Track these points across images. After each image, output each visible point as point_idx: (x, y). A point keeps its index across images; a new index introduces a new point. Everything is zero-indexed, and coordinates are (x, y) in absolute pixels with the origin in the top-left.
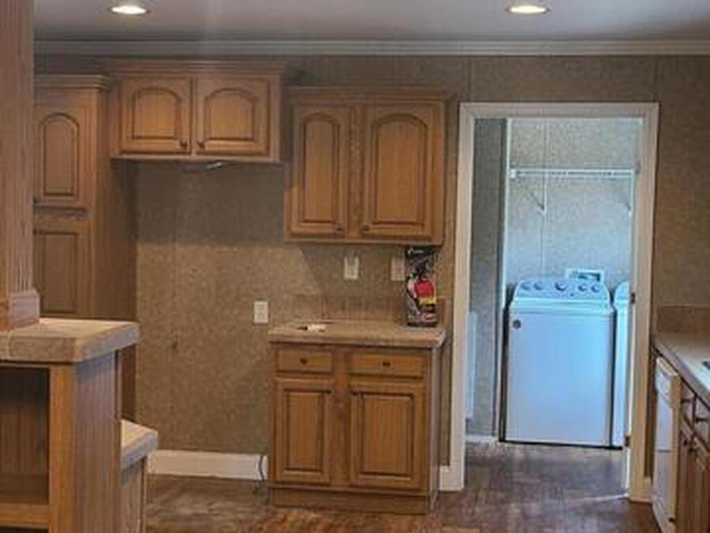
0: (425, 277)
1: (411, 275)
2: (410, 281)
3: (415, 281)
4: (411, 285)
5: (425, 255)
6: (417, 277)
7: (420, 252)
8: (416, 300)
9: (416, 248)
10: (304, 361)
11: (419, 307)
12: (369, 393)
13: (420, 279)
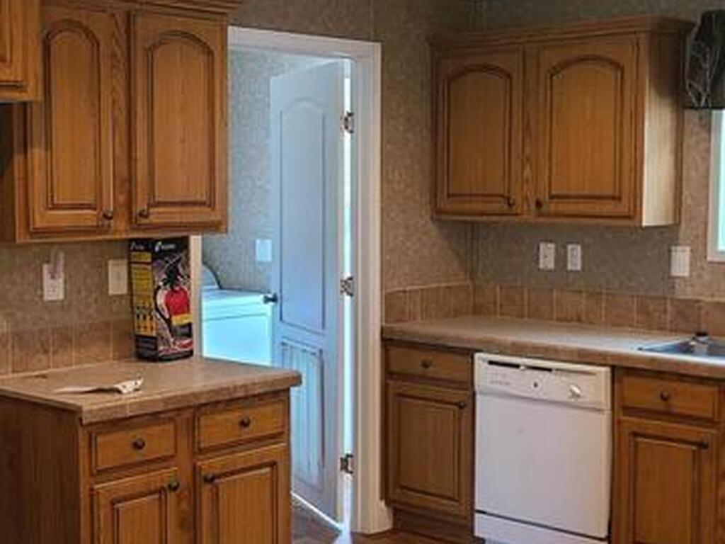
0: (177, 285)
1: (161, 284)
2: (160, 292)
3: (166, 292)
4: (161, 300)
5: (175, 251)
6: (168, 286)
7: (172, 246)
8: (168, 321)
9: (165, 241)
10: (138, 446)
11: (173, 331)
12: (219, 476)
13: (171, 287)
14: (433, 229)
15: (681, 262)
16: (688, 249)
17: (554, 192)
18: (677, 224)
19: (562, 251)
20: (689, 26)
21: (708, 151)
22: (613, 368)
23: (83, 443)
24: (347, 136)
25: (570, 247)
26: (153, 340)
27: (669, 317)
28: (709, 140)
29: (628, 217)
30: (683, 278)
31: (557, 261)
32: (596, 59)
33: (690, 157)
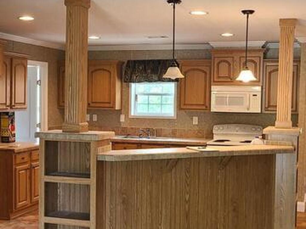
5: (13, 115)
11: (12, 135)
14: (57, 110)
15: (122, 118)
16: (124, 115)
17: (93, 101)
18: (121, 110)
19: (91, 116)
20: (124, 63)
21: (129, 92)
22: (112, 142)
23: (14, 157)
24: (38, 86)
25: (94, 115)
26: (8, 137)
27: (119, 132)
28: (129, 89)
29: (112, 107)
30: (123, 122)
31: (90, 119)
32: (104, 70)
33: (125, 93)
